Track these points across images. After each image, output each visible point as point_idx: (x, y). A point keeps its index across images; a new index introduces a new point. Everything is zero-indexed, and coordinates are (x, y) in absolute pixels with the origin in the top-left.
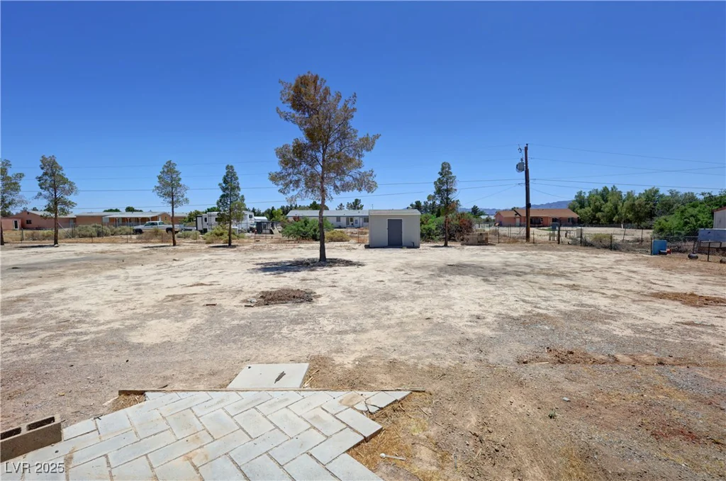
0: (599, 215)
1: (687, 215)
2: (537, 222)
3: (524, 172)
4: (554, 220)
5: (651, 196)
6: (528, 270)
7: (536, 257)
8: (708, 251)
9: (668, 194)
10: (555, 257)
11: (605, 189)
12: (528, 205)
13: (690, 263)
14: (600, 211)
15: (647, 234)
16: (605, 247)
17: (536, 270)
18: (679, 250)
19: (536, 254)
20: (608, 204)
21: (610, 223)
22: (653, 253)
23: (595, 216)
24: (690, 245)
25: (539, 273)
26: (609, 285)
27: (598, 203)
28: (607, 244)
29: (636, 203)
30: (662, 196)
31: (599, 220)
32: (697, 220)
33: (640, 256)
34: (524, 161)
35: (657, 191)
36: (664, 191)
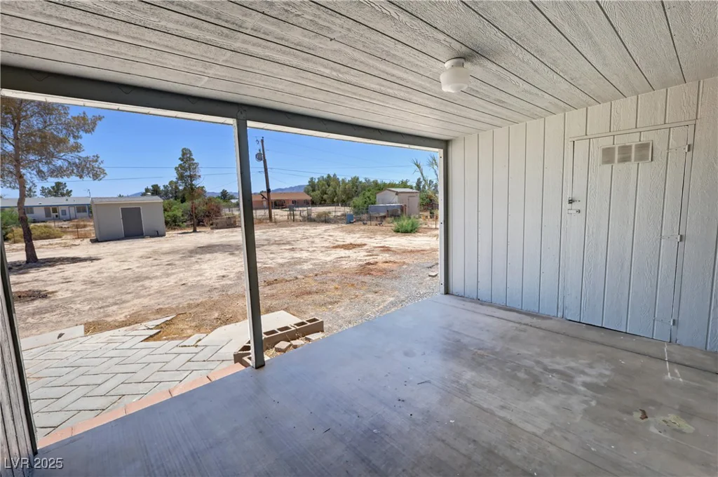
0: (325, 196)
1: (366, 196)
2: (279, 205)
3: (262, 161)
4: (294, 202)
5: (355, 181)
6: (266, 242)
7: (274, 233)
8: (371, 219)
9: (364, 181)
10: (288, 232)
11: (329, 176)
12: (269, 191)
13: (363, 227)
14: (326, 194)
15: (347, 210)
16: (322, 222)
17: (271, 242)
18: (360, 220)
19: (275, 231)
20: (330, 188)
21: (333, 203)
22: (347, 223)
23: (322, 198)
24: (365, 216)
25: (273, 244)
26: (314, 245)
27: (324, 187)
28: (323, 219)
29: (347, 186)
30: (361, 182)
31: (325, 201)
32: (370, 200)
33: (340, 225)
34: (262, 152)
35: (358, 179)
36: (362, 180)
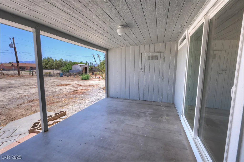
0: (47, 66)
1: (67, 66)
2: (23, 69)
3: (13, 48)
4: (31, 68)
5: (61, 61)
6: (20, 85)
7: (23, 81)
8: (70, 75)
9: (65, 61)
10: (31, 80)
11: (48, 58)
12: (18, 62)
13: (67, 78)
14: (47, 65)
15: (59, 72)
16: (48, 76)
17: (24, 85)
18: (66, 75)
19: (23, 80)
20: (50, 63)
21: (51, 69)
22: (60, 77)
23: (46, 67)
24: (68, 74)
25: (24, 86)
26: (47, 85)
27: (46, 62)
28: (48, 75)
29: (57, 62)
30: (64, 61)
31: (47, 68)
32: (69, 68)
33: (57, 77)
34: (13, 44)
35: (62, 60)
36: (64, 60)
